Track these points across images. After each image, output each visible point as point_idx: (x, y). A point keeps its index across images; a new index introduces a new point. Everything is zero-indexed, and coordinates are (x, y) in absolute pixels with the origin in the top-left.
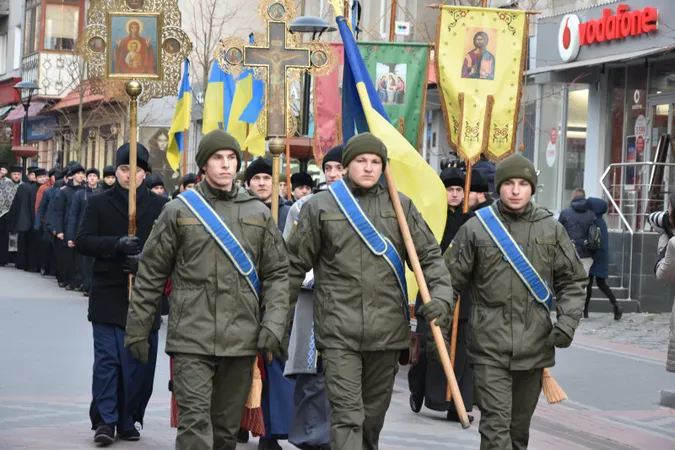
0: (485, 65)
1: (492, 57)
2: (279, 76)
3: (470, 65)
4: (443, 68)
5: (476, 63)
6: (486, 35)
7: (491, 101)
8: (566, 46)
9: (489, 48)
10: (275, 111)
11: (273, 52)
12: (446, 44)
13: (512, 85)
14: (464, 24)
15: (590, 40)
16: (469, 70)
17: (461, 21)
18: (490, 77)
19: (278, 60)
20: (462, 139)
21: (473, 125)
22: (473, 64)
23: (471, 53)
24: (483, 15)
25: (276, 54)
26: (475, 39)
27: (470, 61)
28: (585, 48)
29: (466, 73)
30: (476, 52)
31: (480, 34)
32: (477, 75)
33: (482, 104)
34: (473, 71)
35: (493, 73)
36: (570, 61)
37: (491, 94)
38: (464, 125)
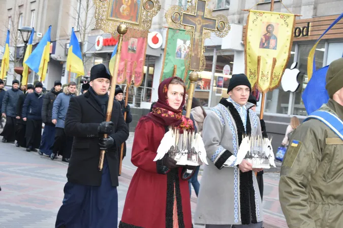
0: (272, 42)
1: (276, 38)
2: (199, 34)
3: (264, 41)
4: (249, 42)
5: (267, 40)
6: (273, 26)
7: (275, 61)
8: (98, 45)
9: (274, 33)
10: (195, 54)
11: (197, 19)
12: (251, 30)
13: (285, 53)
14: (261, 20)
15: (107, 44)
16: (264, 44)
17: (260, 18)
18: (275, 48)
19: (200, 24)
20: (259, 81)
21: (265, 73)
22: (266, 41)
23: (265, 35)
24: (272, 15)
25: (199, 20)
26: (267, 28)
27: (264, 39)
28: (104, 47)
29: (262, 45)
30: (267, 35)
31: (269, 25)
32: (268, 47)
33: (271, 62)
34: (265, 45)
35: (276, 46)
36: (99, 50)
37: (275, 57)
38: (260, 73)
